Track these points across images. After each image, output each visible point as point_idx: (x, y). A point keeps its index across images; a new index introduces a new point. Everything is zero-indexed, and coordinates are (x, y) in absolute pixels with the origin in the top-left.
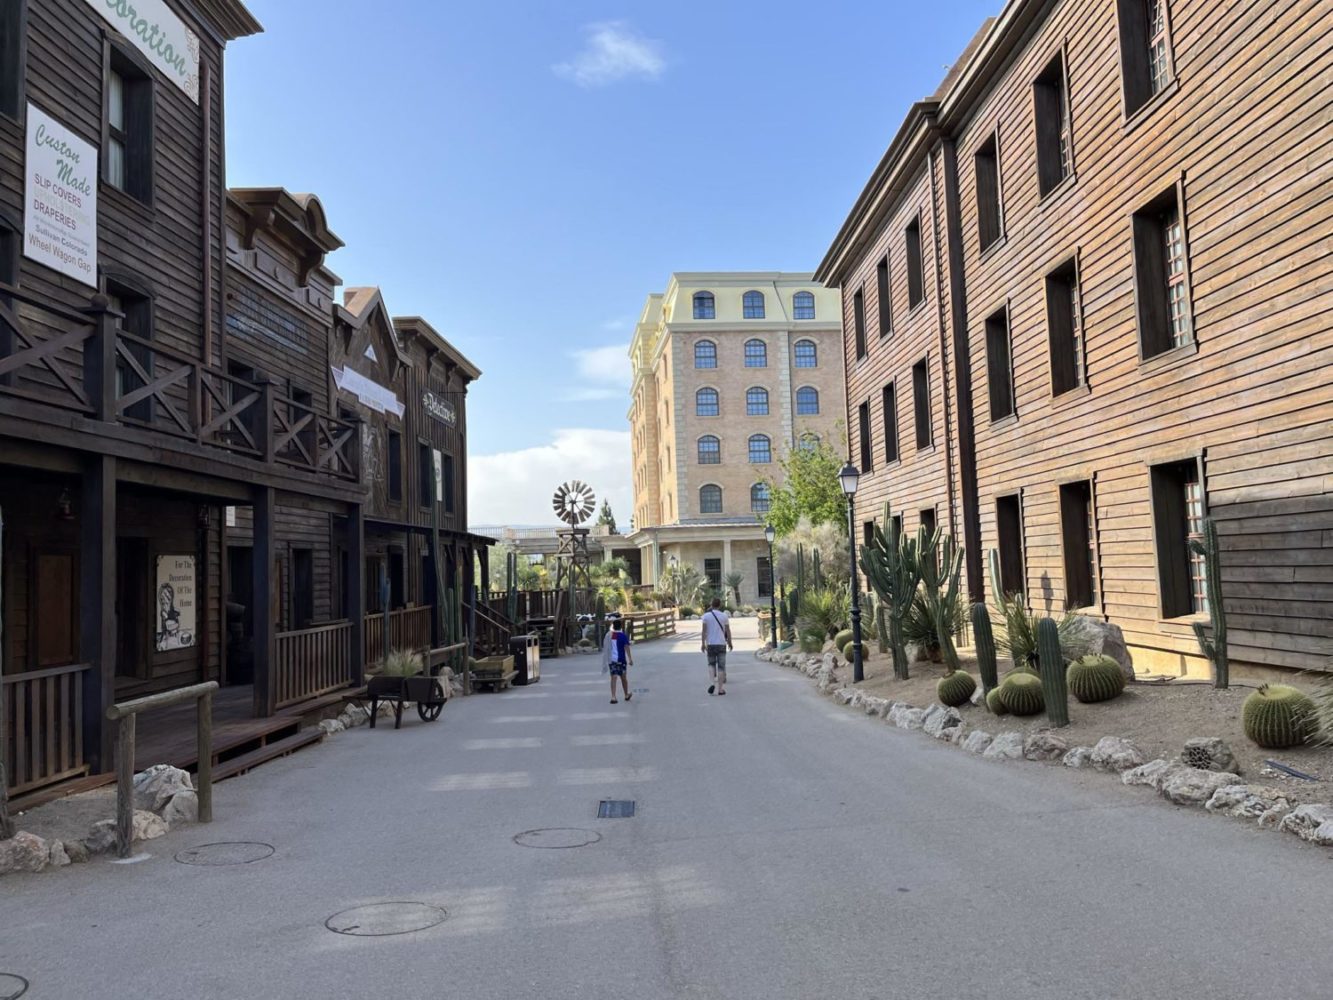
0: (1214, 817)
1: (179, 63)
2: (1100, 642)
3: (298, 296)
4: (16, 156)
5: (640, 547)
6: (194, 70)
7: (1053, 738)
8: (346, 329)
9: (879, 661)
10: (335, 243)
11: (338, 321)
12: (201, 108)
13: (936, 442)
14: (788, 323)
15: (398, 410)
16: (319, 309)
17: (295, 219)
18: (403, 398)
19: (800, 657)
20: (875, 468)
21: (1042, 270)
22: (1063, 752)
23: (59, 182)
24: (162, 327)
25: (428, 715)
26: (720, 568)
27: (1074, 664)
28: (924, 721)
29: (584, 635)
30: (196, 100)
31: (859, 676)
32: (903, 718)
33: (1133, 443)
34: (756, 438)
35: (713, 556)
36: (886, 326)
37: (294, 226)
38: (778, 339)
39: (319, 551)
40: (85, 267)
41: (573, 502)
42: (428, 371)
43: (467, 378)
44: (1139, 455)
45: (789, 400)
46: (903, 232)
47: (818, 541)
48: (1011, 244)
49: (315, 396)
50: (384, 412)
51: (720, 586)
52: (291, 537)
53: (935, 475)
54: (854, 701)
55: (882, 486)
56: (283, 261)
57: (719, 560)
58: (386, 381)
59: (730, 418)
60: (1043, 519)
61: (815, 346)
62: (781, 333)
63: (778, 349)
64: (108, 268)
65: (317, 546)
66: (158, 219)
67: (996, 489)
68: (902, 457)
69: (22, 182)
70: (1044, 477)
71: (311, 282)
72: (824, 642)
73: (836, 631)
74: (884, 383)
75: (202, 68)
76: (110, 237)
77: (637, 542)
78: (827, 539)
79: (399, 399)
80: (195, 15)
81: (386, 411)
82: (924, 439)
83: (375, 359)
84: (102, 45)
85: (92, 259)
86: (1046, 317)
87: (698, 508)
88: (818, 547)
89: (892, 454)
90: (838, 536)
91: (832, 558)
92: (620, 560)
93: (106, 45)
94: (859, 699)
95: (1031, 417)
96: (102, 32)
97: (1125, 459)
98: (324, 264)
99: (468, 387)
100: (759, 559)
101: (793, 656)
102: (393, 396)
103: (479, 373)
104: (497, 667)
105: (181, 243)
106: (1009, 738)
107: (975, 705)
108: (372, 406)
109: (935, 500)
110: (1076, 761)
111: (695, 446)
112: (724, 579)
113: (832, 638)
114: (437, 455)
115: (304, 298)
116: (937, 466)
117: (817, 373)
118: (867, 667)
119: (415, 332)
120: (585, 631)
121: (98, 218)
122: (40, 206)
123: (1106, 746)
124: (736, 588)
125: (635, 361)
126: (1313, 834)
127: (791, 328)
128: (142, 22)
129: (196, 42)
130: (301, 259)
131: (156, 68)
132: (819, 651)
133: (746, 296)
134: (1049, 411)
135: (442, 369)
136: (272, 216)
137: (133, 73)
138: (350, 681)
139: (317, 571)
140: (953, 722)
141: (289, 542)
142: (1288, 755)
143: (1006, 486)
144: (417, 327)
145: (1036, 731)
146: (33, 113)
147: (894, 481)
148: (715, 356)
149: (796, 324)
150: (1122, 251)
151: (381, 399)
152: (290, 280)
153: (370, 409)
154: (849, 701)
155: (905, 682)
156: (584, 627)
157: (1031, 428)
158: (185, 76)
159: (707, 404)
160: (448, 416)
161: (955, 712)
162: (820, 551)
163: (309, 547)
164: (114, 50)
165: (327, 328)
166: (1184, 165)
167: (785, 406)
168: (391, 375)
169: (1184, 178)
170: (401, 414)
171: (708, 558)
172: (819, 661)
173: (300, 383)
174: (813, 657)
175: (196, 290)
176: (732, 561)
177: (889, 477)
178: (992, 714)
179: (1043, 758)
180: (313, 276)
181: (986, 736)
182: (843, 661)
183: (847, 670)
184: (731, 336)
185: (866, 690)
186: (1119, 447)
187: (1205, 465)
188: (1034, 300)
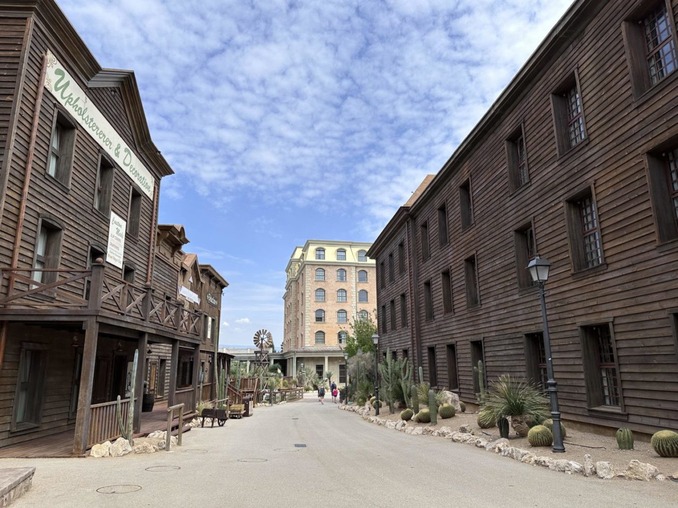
0: (463, 444)
1: (148, 188)
2: (451, 399)
3: (170, 261)
4: (107, 229)
5: (286, 358)
6: (152, 189)
7: (431, 428)
8: (184, 271)
9: (385, 408)
10: (186, 241)
11: (182, 268)
12: (153, 202)
13: (409, 325)
14: (356, 263)
15: (198, 301)
16: (177, 265)
17: (174, 234)
18: (200, 297)
19: (357, 407)
20: (388, 332)
21: (441, 270)
22: (433, 431)
23: (116, 235)
24: (136, 280)
25: (221, 424)
26: (322, 369)
27: (441, 406)
28: (396, 425)
29: (264, 399)
30: (152, 199)
31: (377, 413)
32: (390, 425)
33: (466, 333)
34: (341, 311)
35: (320, 364)
36: (392, 279)
37: (175, 238)
38: (351, 269)
39: (168, 360)
40: (120, 262)
41: (262, 339)
42: (210, 284)
43: (223, 286)
44: (468, 338)
45: (355, 295)
46: (398, 246)
47: (365, 360)
48: (432, 259)
49: (172, 298)
50: (193, 302)
51: (322, 377)
52: (160, 354)
53: (408, 337)
54: (375, 421)
55: (390, 339)
56: (167, 248)
57: (322, 365)
58: (195, 291)
59: (329, 302)
60: (442, 357)
61: (366, 273)
62: (352, 267)
63: (351, 273)
64: (126, 261)
65: (168, 358)
66: (139, 243)
67: (428, 344)
68: (397, 329)
69: (108, 237)
70: (442, 342)
71: (176, 255)
72: (366, 401)
73: (371, 397)
74: (390, 299)
75: (155, 188)
76: (127, 251)
77: (285, 356)
78: (368, 359)
79: (198, 297)
80: (153, 170)
81: (194, 302)
82: (404, 324)
83: (192, 282)
84: (130, 187)
85: (122, 260)
86: (442, 286)
87: (314, 341)
88: (365, 363)
89: (394, 327)
90: (373, 358)
91: (370, 367)
92: (277, 365)
93: (131, 187)
94: (376, 420)
95: (438, 320)
96: (131, 184)
97: (464, 338)
98: (182, 249)
99: (223, 290)
100: (340, 365)
101: (353, 407)
102: (197, 296)
103: (228, 284)
104: (239, 409)
105: (144, 249)
106: (419, 429)
107: (412, 421)
108: (189, 300)
109: (408, 346)
110: (436, 434)
111: (314, 314)
112: (324, 374)
113: (369, 400)
114: (210, 319)
115: (172, 261)
116: (409, 334)
117: (367, 285)
118: (380, 410)
119: (207, 270)
120: (265, 396)
121: (125, 245)
122: (111, 244)
123: (444, 429)
124: (329, 379)
125: (288, 274)
126: (479, 445)
127: (357, 265)
128: (141, 177)
129: (154, 179)
130: (173, 247)
131: (144, 192)
132: (364, 405)
133: (338, 251)
134: (443, 319)
135: (214, 283)
136: (168, 234)
137: (137, 194)
138: (191, 411)
139: (167, 368)
140: (404, 425)
141: (159, 356)
142: (488, 430)
143: (431, 344)
144: (208, 268)
145: (428, 427)
146: (113, 215)
147: (394, 338)
148: (324, 275)
149: (358, 264)
150: (462, 270)
151: (194, 298)
152: (168, 255)
153: (189, 302)
154: (373, 421)
155: (393, 415)
156: (264, 394)
157: (438, 324)
158: (149, 193)
159: (320, 296)
160: (215, 302)
161: (405, 422)
162: (366, 364)
163: (165, 358)
164: (133, 189)
165: (178, 272)
166: (477, 249)
167: (353, 298)
168: (197, 287)
169: (476, 253)
170: (199, 303)
171: (317, 364)
172: (364, 409)
173: (168, 294)
174: (362, 407)
175: (145, 265)
176: (328, 366)
177: (392, 336)
178: (417, 423)
179: (427, 434)
180: (177, 253)
181: (413, 428)
182: (373, 409)
183: (373, 411)
184: (331, 267)
185: (380, 417)
186: (463, 334)
187: (484, 343)
188: (439, 280)
